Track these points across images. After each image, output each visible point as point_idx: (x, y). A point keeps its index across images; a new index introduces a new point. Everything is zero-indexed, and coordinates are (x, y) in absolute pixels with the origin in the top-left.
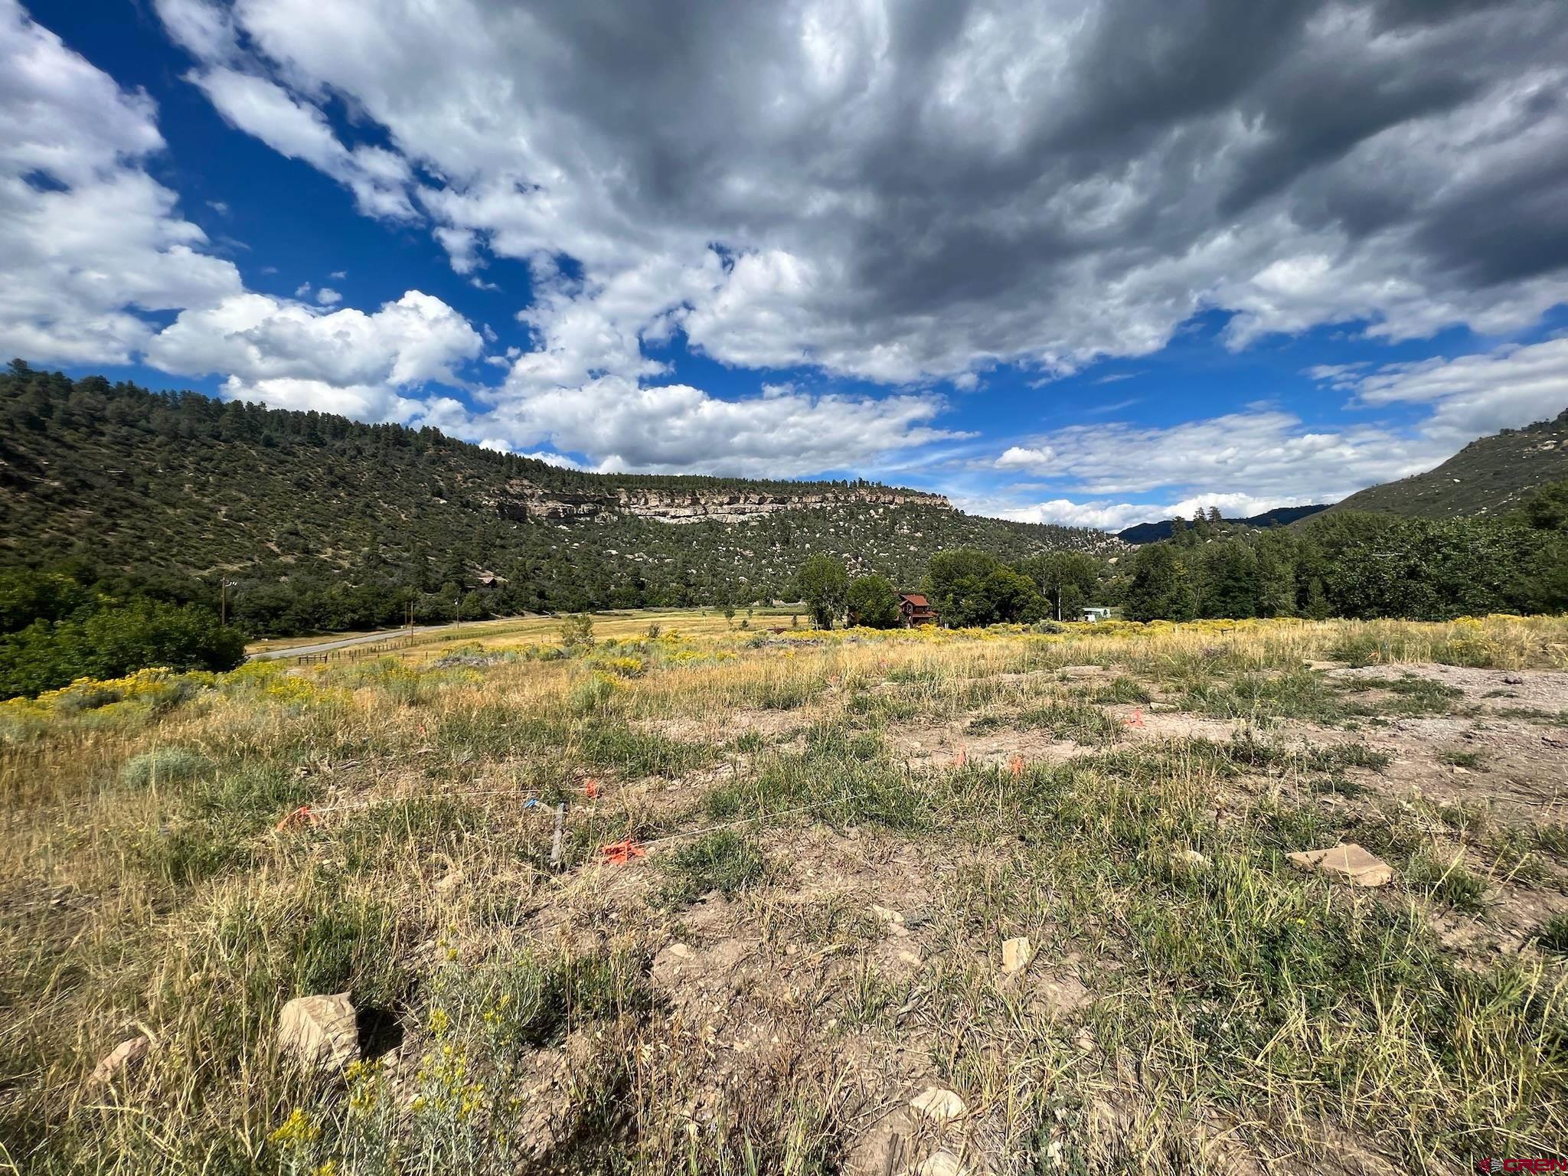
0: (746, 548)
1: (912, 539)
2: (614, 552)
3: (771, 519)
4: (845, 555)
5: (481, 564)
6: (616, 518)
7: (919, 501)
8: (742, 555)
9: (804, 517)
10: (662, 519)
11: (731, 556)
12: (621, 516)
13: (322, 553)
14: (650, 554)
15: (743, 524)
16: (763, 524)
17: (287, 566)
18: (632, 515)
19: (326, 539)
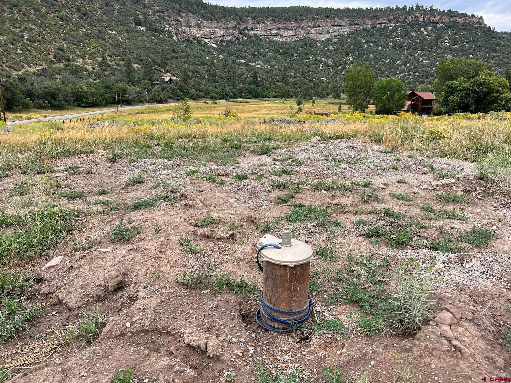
0: (329, 57)
1: (450, 50)
2: (243, 61)
3: (348, 37)
4: (398, 62)
5: (164, 68)
6: (246, 38)
7: (461, 20)
8: (325, 63)
9: (372, 35)
10: (275, 39)
11: (317, 63)
12: (249, 37)
13: (77, 62)
14: (266, 62)
15: (328, 41)
16: (342, 40)
17: (60, 69)
18: (255, 36)
19: (79, 53)
